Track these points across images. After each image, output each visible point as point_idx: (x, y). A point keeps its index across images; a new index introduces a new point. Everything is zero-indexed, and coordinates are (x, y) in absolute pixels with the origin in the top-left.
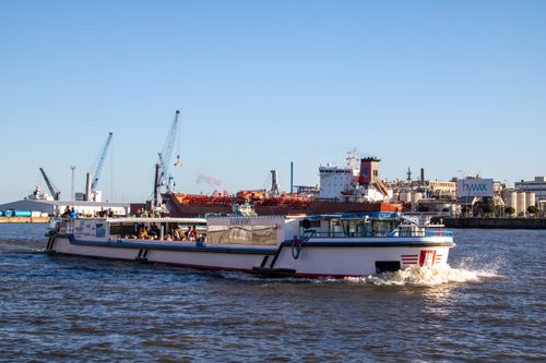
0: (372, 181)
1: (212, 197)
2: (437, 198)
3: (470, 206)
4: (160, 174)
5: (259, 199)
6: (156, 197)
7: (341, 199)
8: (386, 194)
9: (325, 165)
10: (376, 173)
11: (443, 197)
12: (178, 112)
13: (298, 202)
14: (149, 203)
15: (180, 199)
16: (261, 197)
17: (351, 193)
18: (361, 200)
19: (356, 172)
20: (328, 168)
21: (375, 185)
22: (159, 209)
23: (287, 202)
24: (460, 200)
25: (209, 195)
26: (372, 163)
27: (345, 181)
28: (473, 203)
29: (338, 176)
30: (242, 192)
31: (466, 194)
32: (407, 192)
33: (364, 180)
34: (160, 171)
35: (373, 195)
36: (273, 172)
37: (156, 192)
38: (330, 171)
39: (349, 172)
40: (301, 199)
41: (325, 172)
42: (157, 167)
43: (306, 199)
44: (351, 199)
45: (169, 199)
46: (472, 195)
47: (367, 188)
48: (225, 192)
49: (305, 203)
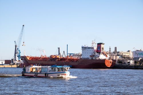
0: (102, 52)
1: (40, 58)
2: (124, 58)
3: (138, 61)
4: (17, 49)
5: (59, 58)
6: (15, 57)
7: (90, 58)
8: (107, 56)
9: (84, 46)
10: (103, 49)
11: (127, 57)
12: (23, 26)
13: (73, 60)
14: (12, 60)
15: (28, 58)
16: (59, 57)
17: (94, 56)
18: (97, 59)
19: (95, 48)
20: (85, 47)
21: (103, 53)
22: (16, 62)
23: (69, 59)
24: (134, 59)
25: (39, 57)
26: (102, 45)
27: (91, 52)
28: (139, 60)
29: (89, 50)
30: (52, 56)
31: (136, 56)
32: (113, 56)
33: (99, 51)
34: (17, 47)
35: (102, 57)
36: (59, 48)
37: (15, 56)
38: (86, 48)
39: (93, 48)
40: (74, 58)
41: (84, 48)
42: (16, 46)
43: (76, 58)
44: (94, 58)
45: (24, 58)
46: (138, 57)
47: (99, 54)
48: (45, 56)
49: (76, 60)
